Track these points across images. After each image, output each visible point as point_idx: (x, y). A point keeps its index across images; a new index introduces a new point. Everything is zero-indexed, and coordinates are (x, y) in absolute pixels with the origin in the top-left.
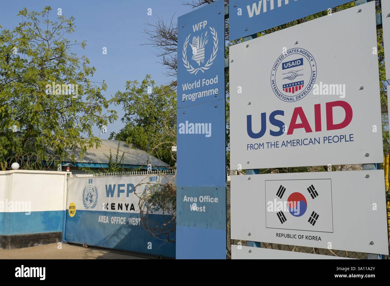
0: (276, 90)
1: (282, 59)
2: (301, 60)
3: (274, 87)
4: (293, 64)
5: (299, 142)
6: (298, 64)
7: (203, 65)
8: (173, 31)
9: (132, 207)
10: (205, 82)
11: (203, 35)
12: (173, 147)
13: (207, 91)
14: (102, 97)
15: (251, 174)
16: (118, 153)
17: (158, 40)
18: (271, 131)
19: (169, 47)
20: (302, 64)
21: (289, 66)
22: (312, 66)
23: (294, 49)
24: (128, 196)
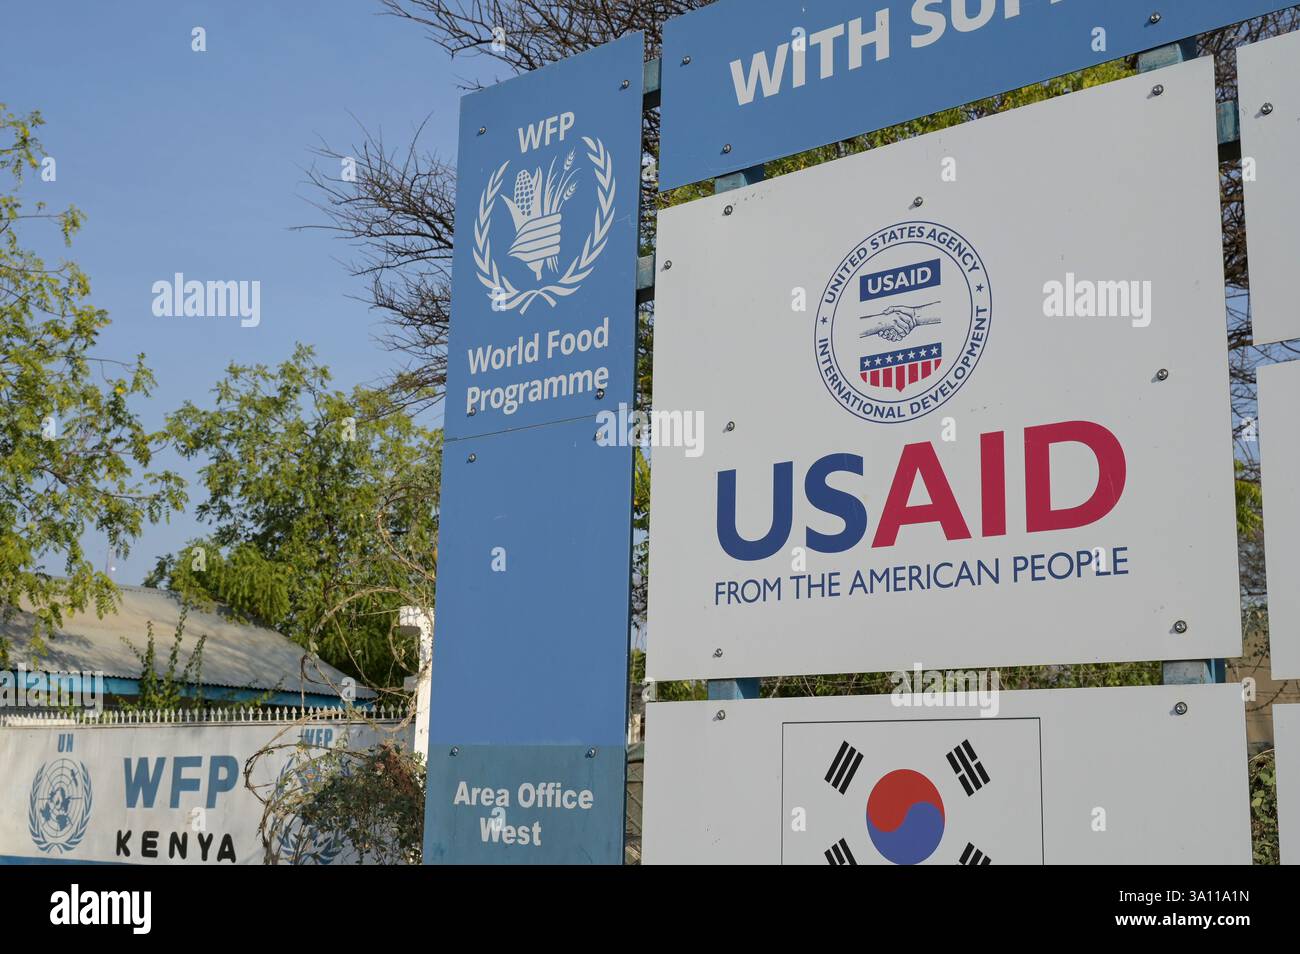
0: (834, 378)
1: (861, 262)
2: (935, 265)
3: (828, 365)
4: (902, 280)
5: (917, 576)
6: (920, 281)
7: (551, 277)
8: (416, 183)
9: (227, 849)
10: (556, 344)
11: (559, 167)
12: (404, 610)
13: (563, 378)
14: (127, 421)
15: (729, 697)
16: (180, 640)
17: (356, 213)
18: (809, 531)
19: (398, 241)
20: (935, 280)
21: (888, 286)
22: (974, 289)
23: (908, 226)
24: (211, 804)
